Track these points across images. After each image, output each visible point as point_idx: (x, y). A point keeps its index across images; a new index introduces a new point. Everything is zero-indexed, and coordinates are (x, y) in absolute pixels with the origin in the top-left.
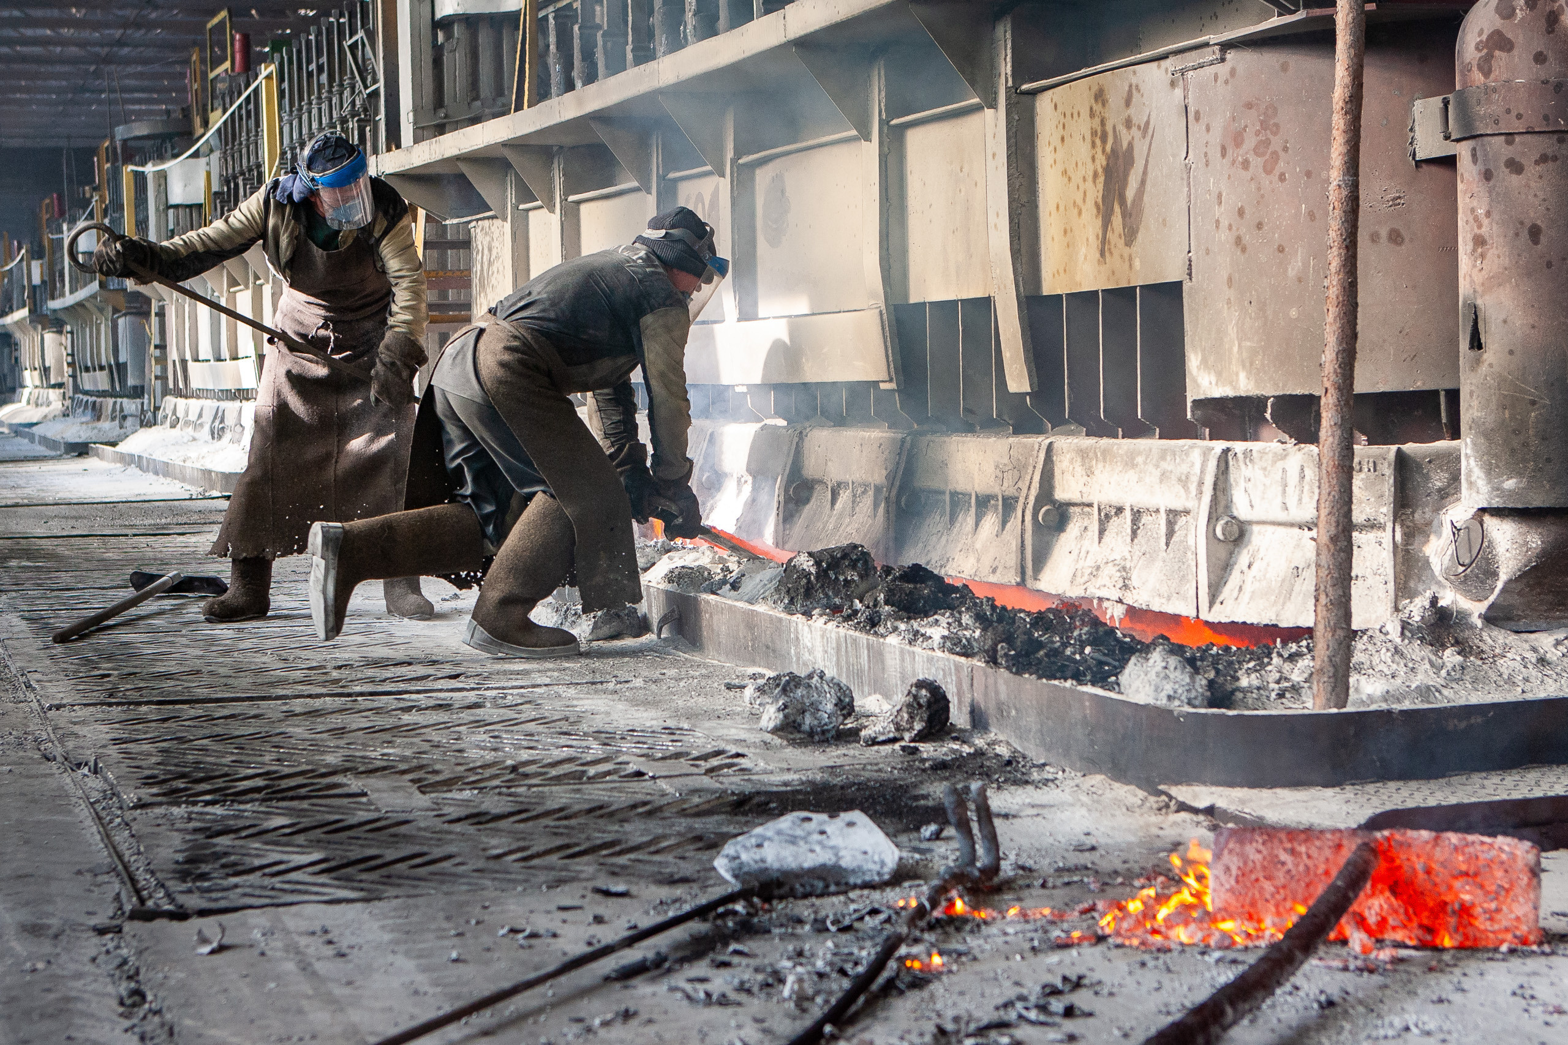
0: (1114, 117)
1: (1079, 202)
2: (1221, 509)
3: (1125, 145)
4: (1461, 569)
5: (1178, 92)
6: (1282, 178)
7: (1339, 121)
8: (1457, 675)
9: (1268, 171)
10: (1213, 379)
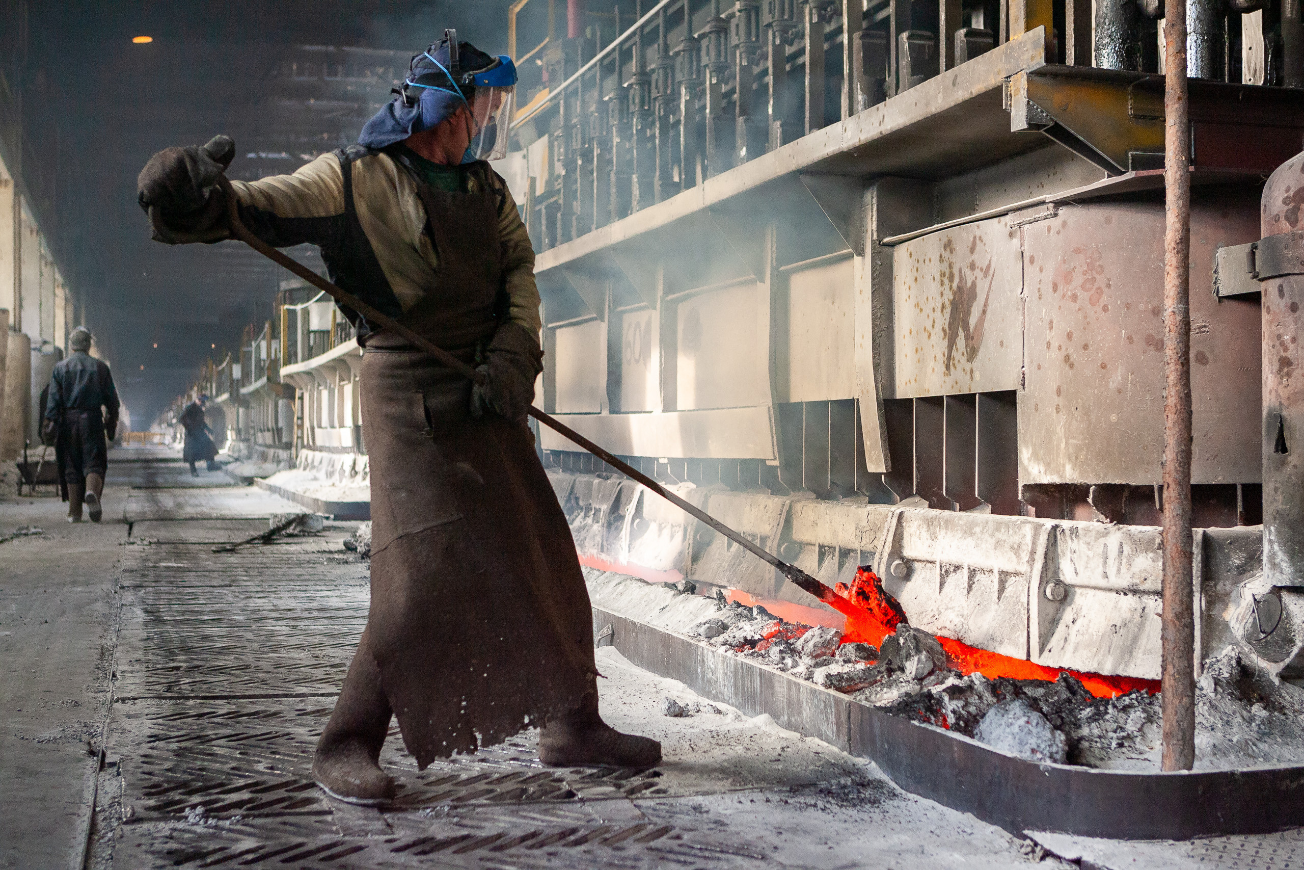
0: (960, 261)
1: (929, 327)
2: (1050, 575)
3: (969, 284)
4: (1262, 636)
5: (1016, 241)
6: (1105, 309)
7: (1171, 260)
8: (1267, 731)
9: (1093, 303)
10: (1043, 469)
